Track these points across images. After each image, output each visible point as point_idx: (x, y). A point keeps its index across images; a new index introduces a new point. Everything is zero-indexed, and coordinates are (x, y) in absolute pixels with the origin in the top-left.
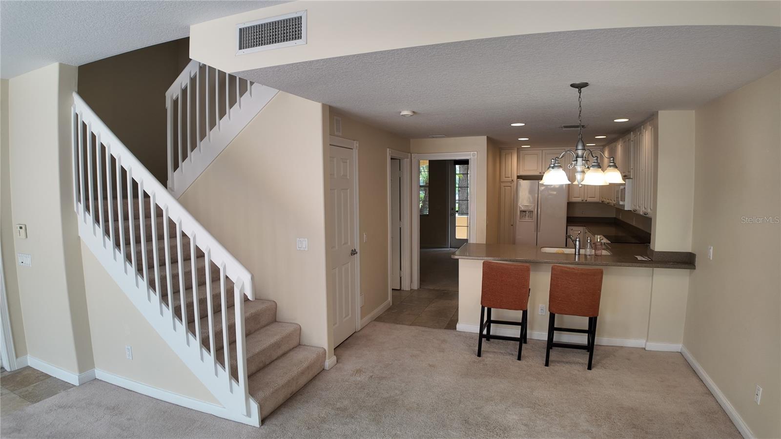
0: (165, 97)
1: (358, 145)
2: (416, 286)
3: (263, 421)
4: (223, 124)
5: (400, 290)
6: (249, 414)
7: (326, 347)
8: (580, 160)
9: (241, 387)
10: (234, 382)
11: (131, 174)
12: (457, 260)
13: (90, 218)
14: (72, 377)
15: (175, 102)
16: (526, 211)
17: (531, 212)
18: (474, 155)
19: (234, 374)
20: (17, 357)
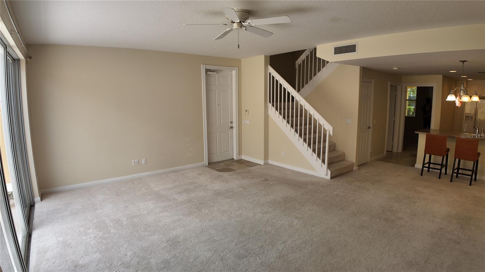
0: (295, 64)
1: (374, 81)
2: (400, 150)
3: (331, 178)
4: (319, 74)
5: (392, 151)
6: (327, 175)
7: (355, 163)
8: (462, 91)
9: (325, 166)
10: (323, 164)
11: (291, 94)
12: (418, 134)
13: (274, 109)
14: (261, 162)
15: (300, 66)
16: (468, 117)
17: (472, 117)
18: (435, 85)
19: (323, 161)
20: (239, 155)
